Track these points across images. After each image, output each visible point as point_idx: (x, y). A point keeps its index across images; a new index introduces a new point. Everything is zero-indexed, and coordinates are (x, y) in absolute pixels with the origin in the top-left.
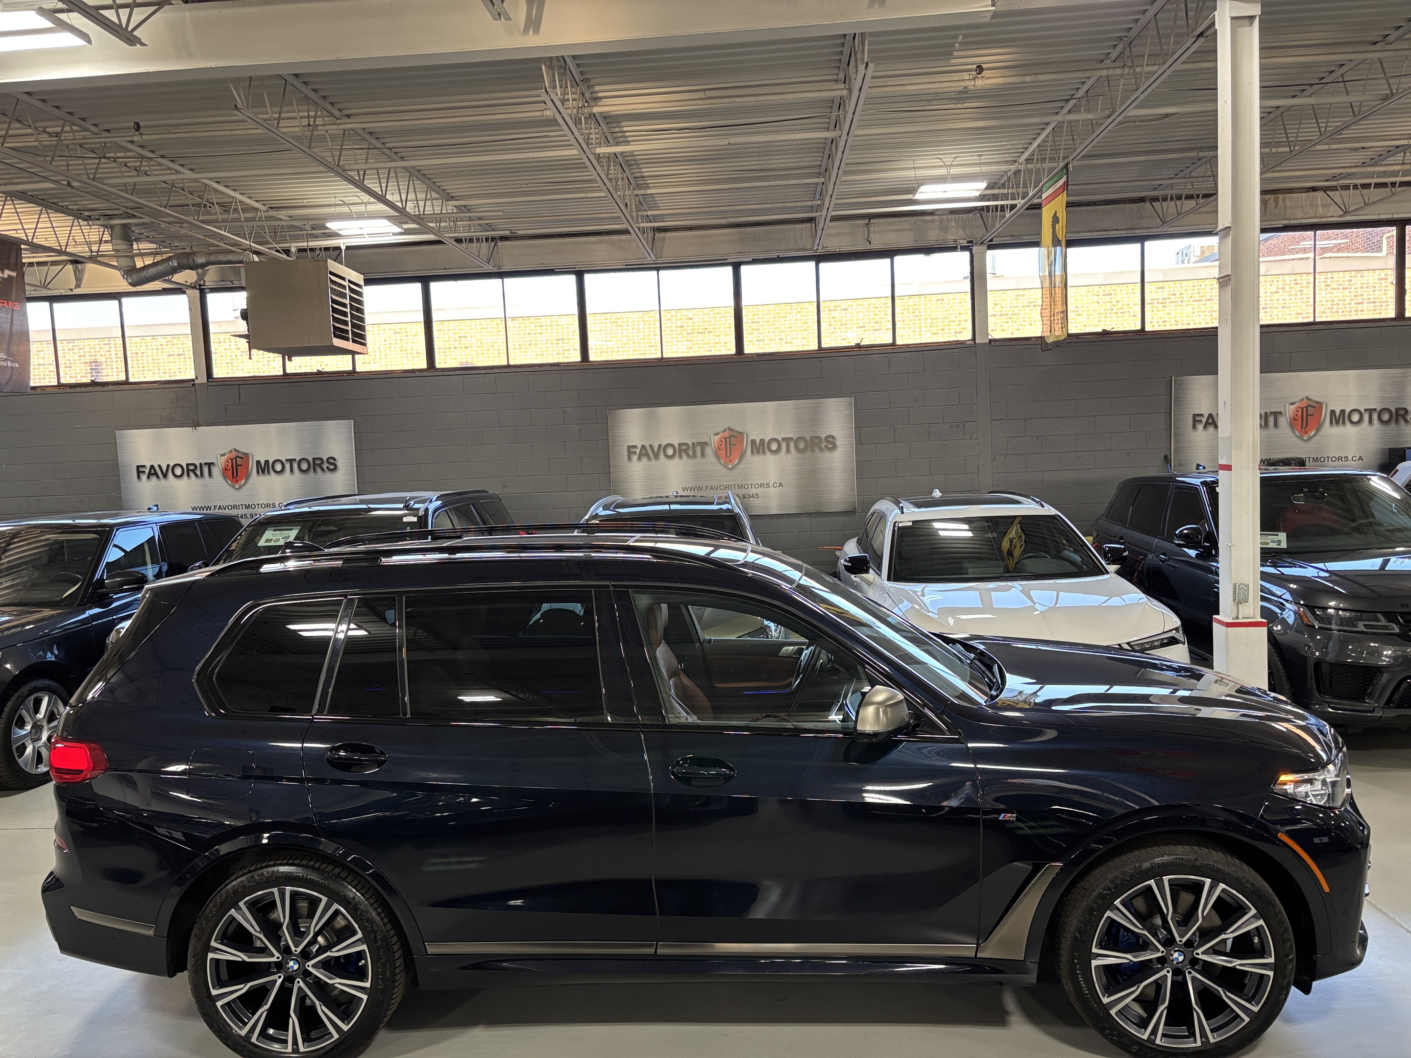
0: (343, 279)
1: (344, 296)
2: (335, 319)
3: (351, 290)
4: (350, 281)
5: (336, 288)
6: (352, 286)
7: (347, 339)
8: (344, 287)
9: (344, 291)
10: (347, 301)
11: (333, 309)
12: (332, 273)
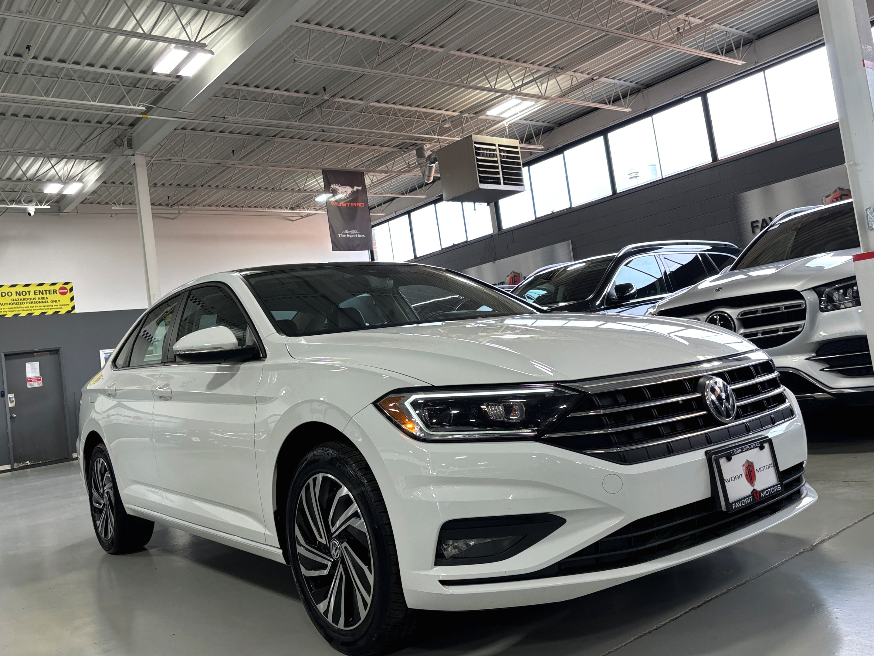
0: (494, 145)
1: (495, 156)
2: (480, 172)
3: (500, 151)
4: (499, 145)
5: (485, 152)
6: (501, 148)
7: (500, 183)
8: (494, 150)
9: (495, 153)
10: (498, 159)
11: (478, 165)
12: (476, 143)
